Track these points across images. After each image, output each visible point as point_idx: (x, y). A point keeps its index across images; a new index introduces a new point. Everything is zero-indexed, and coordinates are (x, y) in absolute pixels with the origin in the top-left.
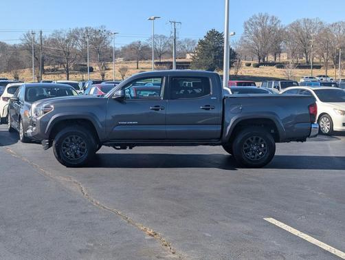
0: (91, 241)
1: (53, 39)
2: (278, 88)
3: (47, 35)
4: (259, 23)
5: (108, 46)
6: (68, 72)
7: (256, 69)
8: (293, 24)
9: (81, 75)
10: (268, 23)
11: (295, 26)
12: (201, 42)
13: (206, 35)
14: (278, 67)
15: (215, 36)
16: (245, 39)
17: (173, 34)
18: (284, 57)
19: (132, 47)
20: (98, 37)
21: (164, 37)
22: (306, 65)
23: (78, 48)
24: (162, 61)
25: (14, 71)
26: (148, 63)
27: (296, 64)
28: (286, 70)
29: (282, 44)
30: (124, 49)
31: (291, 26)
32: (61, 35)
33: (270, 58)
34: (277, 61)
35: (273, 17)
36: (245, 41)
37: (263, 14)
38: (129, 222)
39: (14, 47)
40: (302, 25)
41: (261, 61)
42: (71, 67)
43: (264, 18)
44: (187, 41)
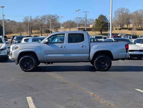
0: (70, 96)
1: (35, 20)
2: (131, 39)
3: (33, 18)
4: (121, 11)
5: (58, 22)
6: (42, 33)
7: (120, 31)
8: (135, 12)
9: (47, 34)
10: (125, 11)
11: (136, 13)
12: (97, 20)
13: (98, 17)
14: (129, 30)
15: (102, 17)
16: (115, 18)
17: (85, 17)
18: (131, 26)
19: (68, 22)
20: (54, 18)
21: (81, 18)
22: (141, 29)
23: (45, 23)
24: (80, 28)
25: (20, 33)
26: (74, 29)
27: (137, 28)
28: (132, 31)
29: (130, 20)
30: (64, 23)
31: (134, 13)
32: (39, 18)
33: (125, 26)
34: (128, 27)
35: (127, 9)
36: (115, 19)
37: (123, 8)
38: (83, 90)
39: (19, 23)
40: (139, 12)
41: (122, 27)
42: (43, 31)
43: (123, 9)
44: (90, 19)
